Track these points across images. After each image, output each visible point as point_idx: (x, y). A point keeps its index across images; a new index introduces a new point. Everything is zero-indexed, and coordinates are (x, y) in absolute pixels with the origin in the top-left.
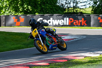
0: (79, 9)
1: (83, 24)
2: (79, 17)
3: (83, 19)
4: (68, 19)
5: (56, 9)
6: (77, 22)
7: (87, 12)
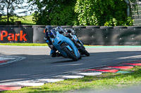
0: (16, 18)
1: (21, 40)
2: (16, 29)
3: (21, 32)
6: (13, 36)
7: (27, 22)
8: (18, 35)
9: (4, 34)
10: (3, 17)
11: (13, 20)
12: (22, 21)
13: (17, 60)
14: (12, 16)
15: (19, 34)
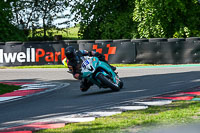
0: (54, 31)
3: (63, 49)
5: (10, 32)
6: (52, 56)
7: (70, 36)
8: (59, 53)
9: (40, 53)
10: (38, 30)
11: (51, 34)
12: (64, 34)
13: (59, 87)
14: (49, 29)
15: (61, 52)
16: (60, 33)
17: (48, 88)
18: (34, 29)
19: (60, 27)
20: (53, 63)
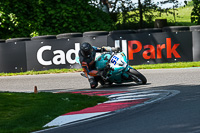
0: (155, 14)
1: (169, 56)
2: (158, 36)
4: (124, 42)
5: (88, 17)
6: (152, 50)
8: (163, 46)
9: (135, 47)
10: (131, 13)
11: (150, 17)
12: (169, 17)
13: (164, 97)
14: (148, 10)
15: (165, 44)
16: (164, 16)
17: (148, 99)
18: (125, 11)
19: (164, 7)
20: (155, 61)
